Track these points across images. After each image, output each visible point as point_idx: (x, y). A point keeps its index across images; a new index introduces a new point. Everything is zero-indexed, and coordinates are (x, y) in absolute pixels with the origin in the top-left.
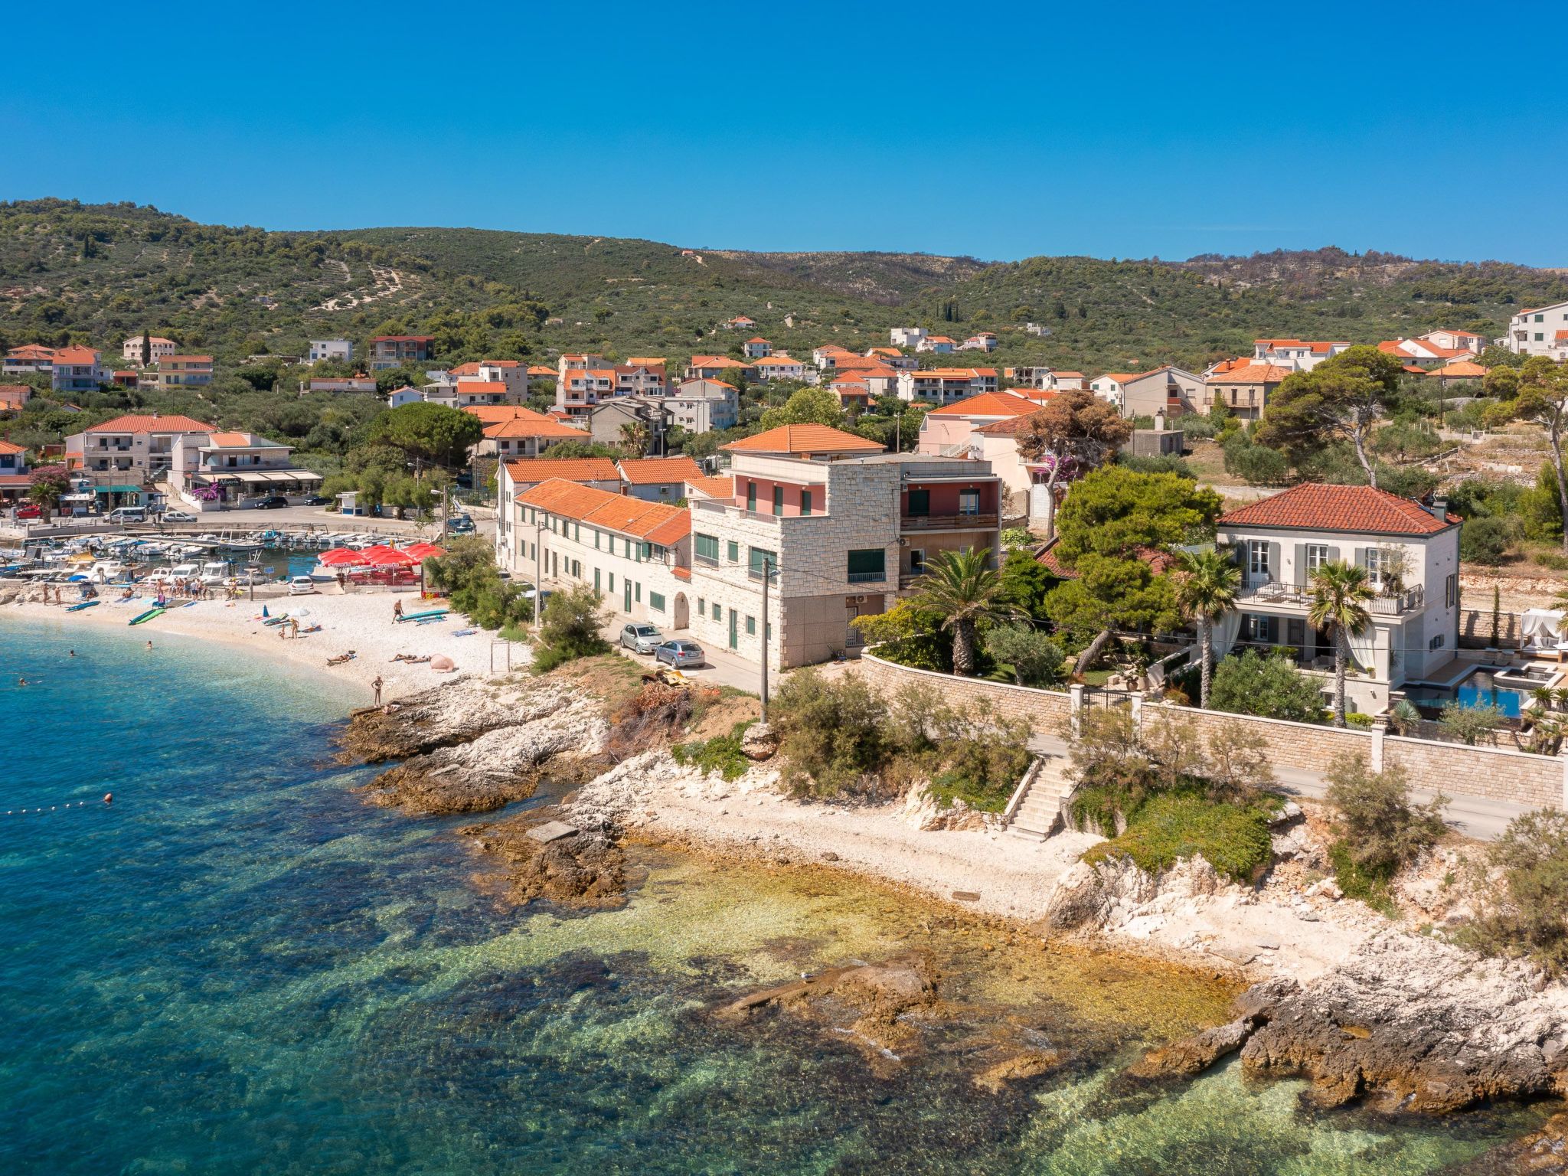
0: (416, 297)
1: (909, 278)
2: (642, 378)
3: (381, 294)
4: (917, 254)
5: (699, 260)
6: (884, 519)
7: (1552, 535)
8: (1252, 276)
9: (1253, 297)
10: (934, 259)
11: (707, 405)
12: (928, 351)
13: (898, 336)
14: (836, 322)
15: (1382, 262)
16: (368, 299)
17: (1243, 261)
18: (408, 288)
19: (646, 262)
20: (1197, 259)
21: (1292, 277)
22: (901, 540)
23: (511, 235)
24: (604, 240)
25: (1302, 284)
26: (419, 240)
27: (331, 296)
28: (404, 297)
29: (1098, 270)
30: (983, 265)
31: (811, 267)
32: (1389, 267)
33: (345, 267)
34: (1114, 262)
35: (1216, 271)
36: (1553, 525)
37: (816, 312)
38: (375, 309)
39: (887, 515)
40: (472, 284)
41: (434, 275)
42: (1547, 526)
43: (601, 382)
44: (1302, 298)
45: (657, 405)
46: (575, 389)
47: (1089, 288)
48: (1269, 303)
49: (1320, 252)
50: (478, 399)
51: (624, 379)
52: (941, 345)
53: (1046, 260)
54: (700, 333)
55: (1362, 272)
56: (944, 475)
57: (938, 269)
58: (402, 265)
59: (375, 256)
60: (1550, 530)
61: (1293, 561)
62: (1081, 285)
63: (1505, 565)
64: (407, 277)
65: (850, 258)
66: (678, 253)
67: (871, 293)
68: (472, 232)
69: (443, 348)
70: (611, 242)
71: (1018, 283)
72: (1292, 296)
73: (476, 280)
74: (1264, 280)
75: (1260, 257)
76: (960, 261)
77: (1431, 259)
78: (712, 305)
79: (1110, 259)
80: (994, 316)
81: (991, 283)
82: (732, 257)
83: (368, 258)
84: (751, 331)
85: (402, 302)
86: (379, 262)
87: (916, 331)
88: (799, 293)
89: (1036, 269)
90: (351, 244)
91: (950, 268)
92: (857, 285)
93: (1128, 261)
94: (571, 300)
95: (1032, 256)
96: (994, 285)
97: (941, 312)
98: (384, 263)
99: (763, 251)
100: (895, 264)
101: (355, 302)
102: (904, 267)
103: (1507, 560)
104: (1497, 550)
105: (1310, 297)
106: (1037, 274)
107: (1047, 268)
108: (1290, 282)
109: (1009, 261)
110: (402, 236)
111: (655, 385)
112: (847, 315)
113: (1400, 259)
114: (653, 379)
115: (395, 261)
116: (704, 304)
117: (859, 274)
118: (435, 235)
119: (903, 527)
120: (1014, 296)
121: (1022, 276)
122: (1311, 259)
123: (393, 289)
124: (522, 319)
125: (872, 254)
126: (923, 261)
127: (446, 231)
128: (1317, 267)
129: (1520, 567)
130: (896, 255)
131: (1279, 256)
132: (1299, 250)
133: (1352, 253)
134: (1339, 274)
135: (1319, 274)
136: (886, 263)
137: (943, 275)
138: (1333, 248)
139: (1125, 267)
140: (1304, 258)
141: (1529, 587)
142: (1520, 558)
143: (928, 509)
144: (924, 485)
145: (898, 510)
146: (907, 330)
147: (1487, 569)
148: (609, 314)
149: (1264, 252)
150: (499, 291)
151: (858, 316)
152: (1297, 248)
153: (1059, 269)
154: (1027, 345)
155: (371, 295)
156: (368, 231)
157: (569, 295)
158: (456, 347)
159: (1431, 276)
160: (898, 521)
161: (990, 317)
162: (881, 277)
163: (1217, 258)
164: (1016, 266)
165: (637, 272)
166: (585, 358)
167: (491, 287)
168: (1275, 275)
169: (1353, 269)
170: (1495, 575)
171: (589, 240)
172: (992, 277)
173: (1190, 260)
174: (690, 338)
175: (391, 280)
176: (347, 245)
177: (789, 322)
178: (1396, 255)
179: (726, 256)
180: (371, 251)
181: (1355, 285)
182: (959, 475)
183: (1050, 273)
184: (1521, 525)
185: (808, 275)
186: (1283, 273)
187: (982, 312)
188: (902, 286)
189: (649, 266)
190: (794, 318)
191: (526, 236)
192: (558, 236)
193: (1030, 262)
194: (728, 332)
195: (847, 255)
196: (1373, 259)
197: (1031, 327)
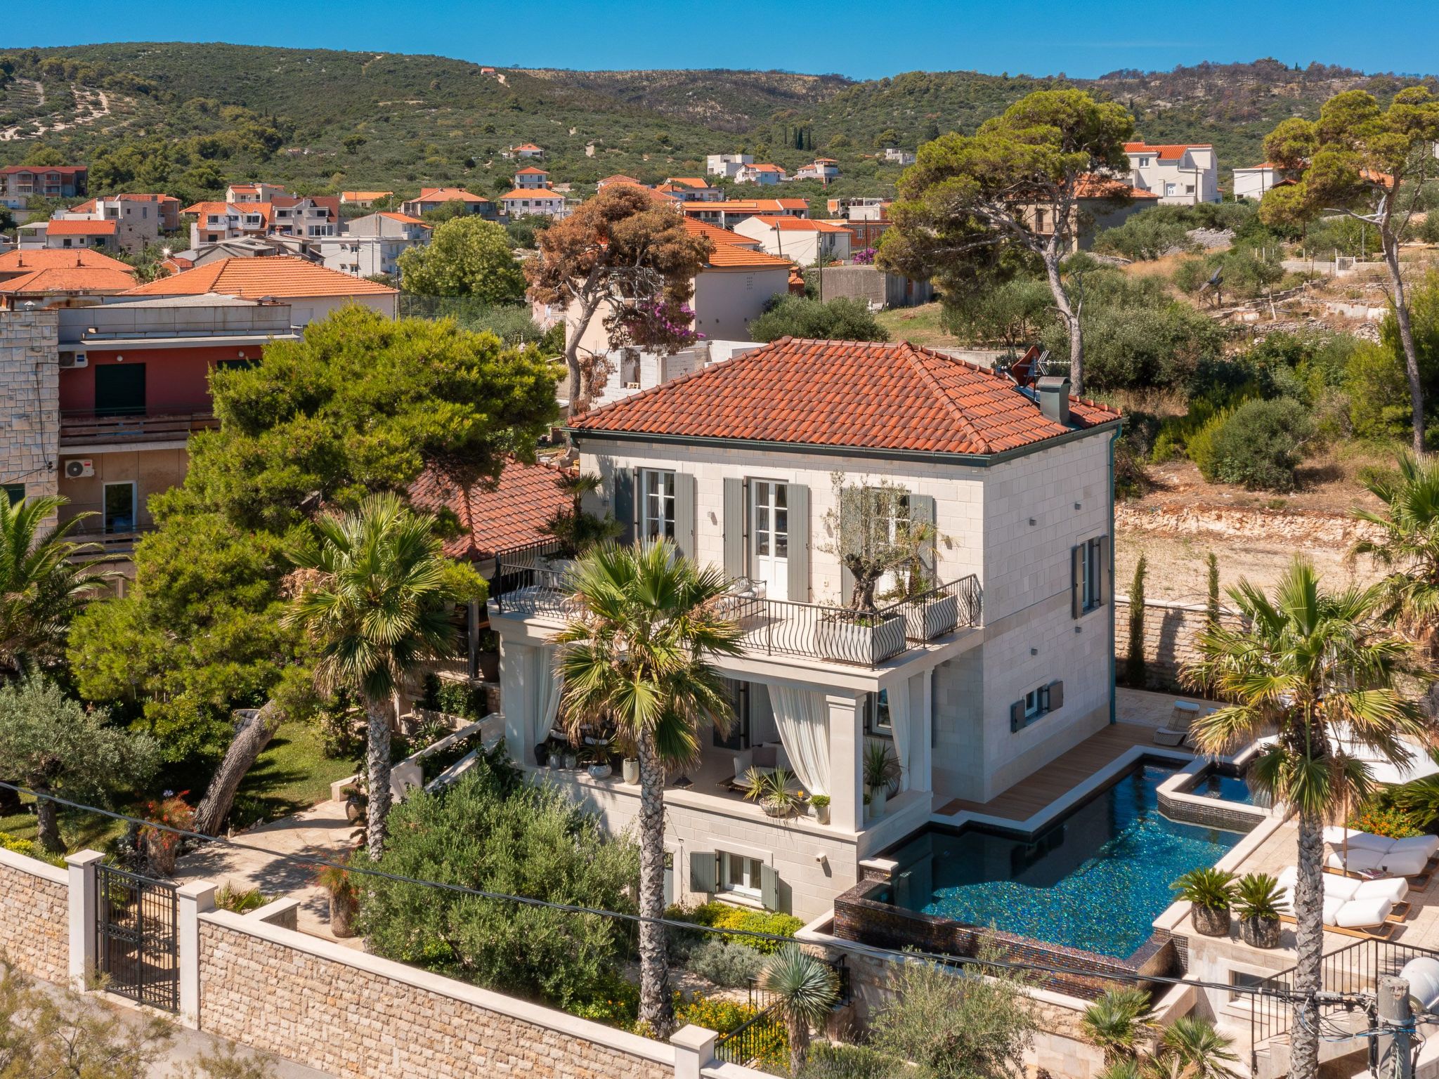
0: (125, 124)
1: (762, 99)
2: (305, 213)
3: (79, 120)
4: (773, 72)
5: (502, 79)
6: (17, 424)
7: (1397, 429)
8: (1172, 94)
9: (1172, 118)
10: (794, 77)
11: (378, 247)
12: (749, 182)
13: (716, 164)
14: (649, 150)
15: (1328, 77)
16: (60, 127)
17: (1163, 77)
18: (117, 113)
19: (434, 82)
20: (1111, 76)
21: (1220, 94)
22: (65, 468)
23: (271, 51)
24: (388, 56)
25: (1232, 103)
26: (154, 57)
27: (12, 123)
28: (108, 124)
29: (984, 87)
30: (850, 83)
31: (644, 88)
32: (1336, 83)
33: (40, 88)
34: (1005, 77)
35: (1130, 89)
36: (1400, 411)
37: (628, 138)
38: (66, 139)
39: (25, 416)
40: (204, 109)
41: (156, 98)
42: (1389, 412)
43: (249, 219)
44: (1233, 120)
45: (296, 247)
46: (212, 228)
47: (972, 108)
48: (1190, 125)
49: (1253, 65)
50: (75, 242)
51: (282, 214)
52: (765, 174)
53: (921, 76)
54: (470, 164)
55: (1304, 88)
56: (177, 333)
57: (799, 89)
58: (116, 86)
59: (81, 74)
60: (1395, 421)
61: (720, 518)
62: (962, 105)
63: (1299, 488)
64: (119, 99)
65: (692, 77)
66: (475, 71)
67: (714, 118)
68: (222, 47)
69: (106, 181)
70: (396, 59)
71: (887, 103)
72: (1220, 117)
73: (211, 103)
74: (1188, 98)
75: (1182, 72)
76: (825, 79)
77: (1385, 72)
78: (499, 132)
79: (1000, 74)
80: (854, 142)
81: (856, 104)
82: (548, 76)
83: (72, 77)
84: (536, 160)
85: (105, 131)
86: (87, 82)
87: (738, 159)
88: (616, 117)
89: (909, 87)
90: (53, 60)
91: (813, 88)
92: (699, 109)
93: (1022, 76)
94: (329, 128)
95: (906, 71)
96: (859, 106)
97: (790, 139)
98: (92, 83)
99: (587, 69)
100: (745, 84)
101: (42, 130)
102: (756, 86)
103: (1303, 480)
104: (1284, 462)
105: (1243, 118)
106: (911, 93)
107: (923, 84)
108: (1217, 100)
109: (877, 77)
110: (133, 53)
111: (323, 222)
112: (665, 141)
113: (1349, 73)
114: (321, 214)
115: (107, 80)
116: (490, 130)
117: (701, 96)
118: (175, 52)
119: (65, 438)
120: (881, 118)
121: (893, 95)
122: (1243, 73)
123: (97, 115)
124: (245, 148)
125: (719, 72)
126: (781, 80)
127: (189, 47)
128: (1251, 83)
129: (1330, 493)
130: (749, 73)
131: (1205, 70)
132: (1229, 62)
133: (1292, 67)
134: (1275, 91)
135: (1252, 91)
136: (735, 83)
137: (804, 97)
138: (1270, 60)
139: (1017, 83)
140: (1234, 72)
141: (1339, 534)
142: (1332, 474)
143: (142, 400)
144: (125, 352)
145: (52, 405)
146: (727, 157)
147: (1264, 496)
148: (360, 142)
149: (1187, 65)
150: (237, 117)
151: (678, 143)
152: (1227, 61)
153: (938, 86)
154: (877, 174)
155: (65, 121)
156: (92, 47)
157: (328, 122)
158: (123, 181)
159: (1385, 92)
160: (53, 427)
161: (849, 144)
162: (728, 100)
163: (1134, 74)
164: (887, 83)
165: (420, 94)
166: (259, 191)
167: (228, 112)
168: (1200, 93)
169: (1294, 85)
170: (1278, 509)
171: (368, 57)
172: (857, 96)
173: (1103, 78)
174: (456, 170)
175: (97, 104)
176: (45, 62)
177: (590, 151)
178: (1344, 67)
179: (541, 75)
180: (75, 68)
181: (1294, 104)
182: (212, 332)
183: (928, 90)
184: (1346, 411)
185: (640, 98)
186: (1209, 89)
187: (839, 138)
188: (754, 111)
189: (438, 87)
190: (597, 145)
191: (290, 52)
192: (330, 52)
193: (903, 78)
194: (508, 162)
195: (688, 73)
196: (1317, 72)
197: (890, 154)
